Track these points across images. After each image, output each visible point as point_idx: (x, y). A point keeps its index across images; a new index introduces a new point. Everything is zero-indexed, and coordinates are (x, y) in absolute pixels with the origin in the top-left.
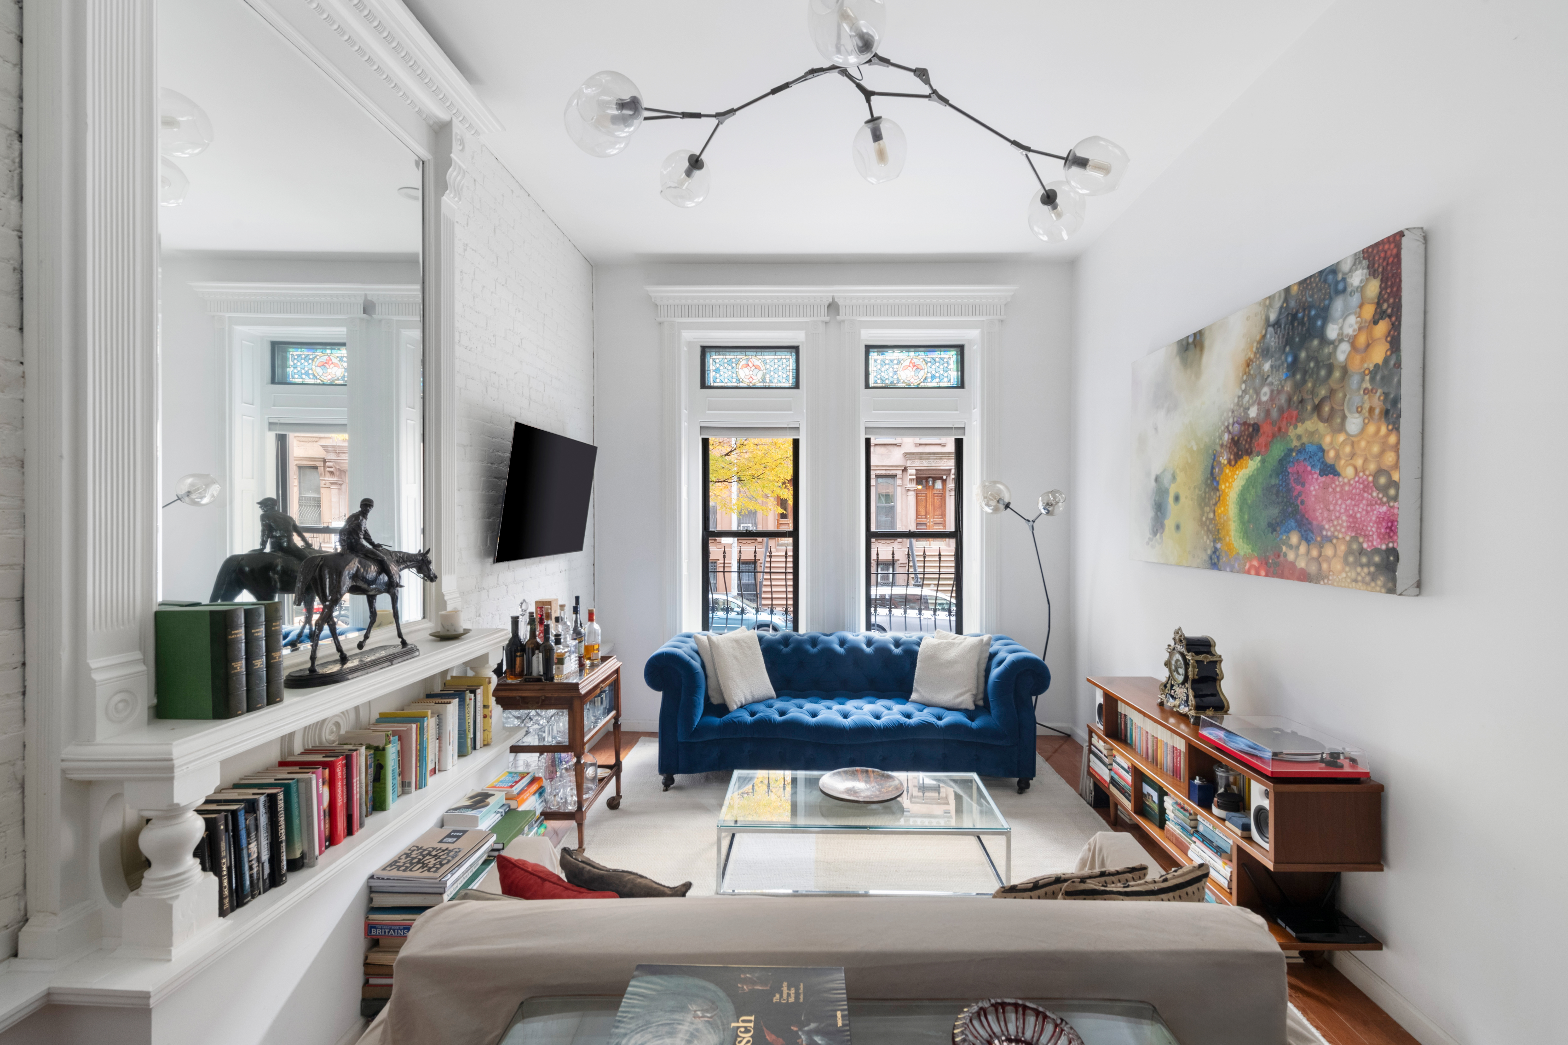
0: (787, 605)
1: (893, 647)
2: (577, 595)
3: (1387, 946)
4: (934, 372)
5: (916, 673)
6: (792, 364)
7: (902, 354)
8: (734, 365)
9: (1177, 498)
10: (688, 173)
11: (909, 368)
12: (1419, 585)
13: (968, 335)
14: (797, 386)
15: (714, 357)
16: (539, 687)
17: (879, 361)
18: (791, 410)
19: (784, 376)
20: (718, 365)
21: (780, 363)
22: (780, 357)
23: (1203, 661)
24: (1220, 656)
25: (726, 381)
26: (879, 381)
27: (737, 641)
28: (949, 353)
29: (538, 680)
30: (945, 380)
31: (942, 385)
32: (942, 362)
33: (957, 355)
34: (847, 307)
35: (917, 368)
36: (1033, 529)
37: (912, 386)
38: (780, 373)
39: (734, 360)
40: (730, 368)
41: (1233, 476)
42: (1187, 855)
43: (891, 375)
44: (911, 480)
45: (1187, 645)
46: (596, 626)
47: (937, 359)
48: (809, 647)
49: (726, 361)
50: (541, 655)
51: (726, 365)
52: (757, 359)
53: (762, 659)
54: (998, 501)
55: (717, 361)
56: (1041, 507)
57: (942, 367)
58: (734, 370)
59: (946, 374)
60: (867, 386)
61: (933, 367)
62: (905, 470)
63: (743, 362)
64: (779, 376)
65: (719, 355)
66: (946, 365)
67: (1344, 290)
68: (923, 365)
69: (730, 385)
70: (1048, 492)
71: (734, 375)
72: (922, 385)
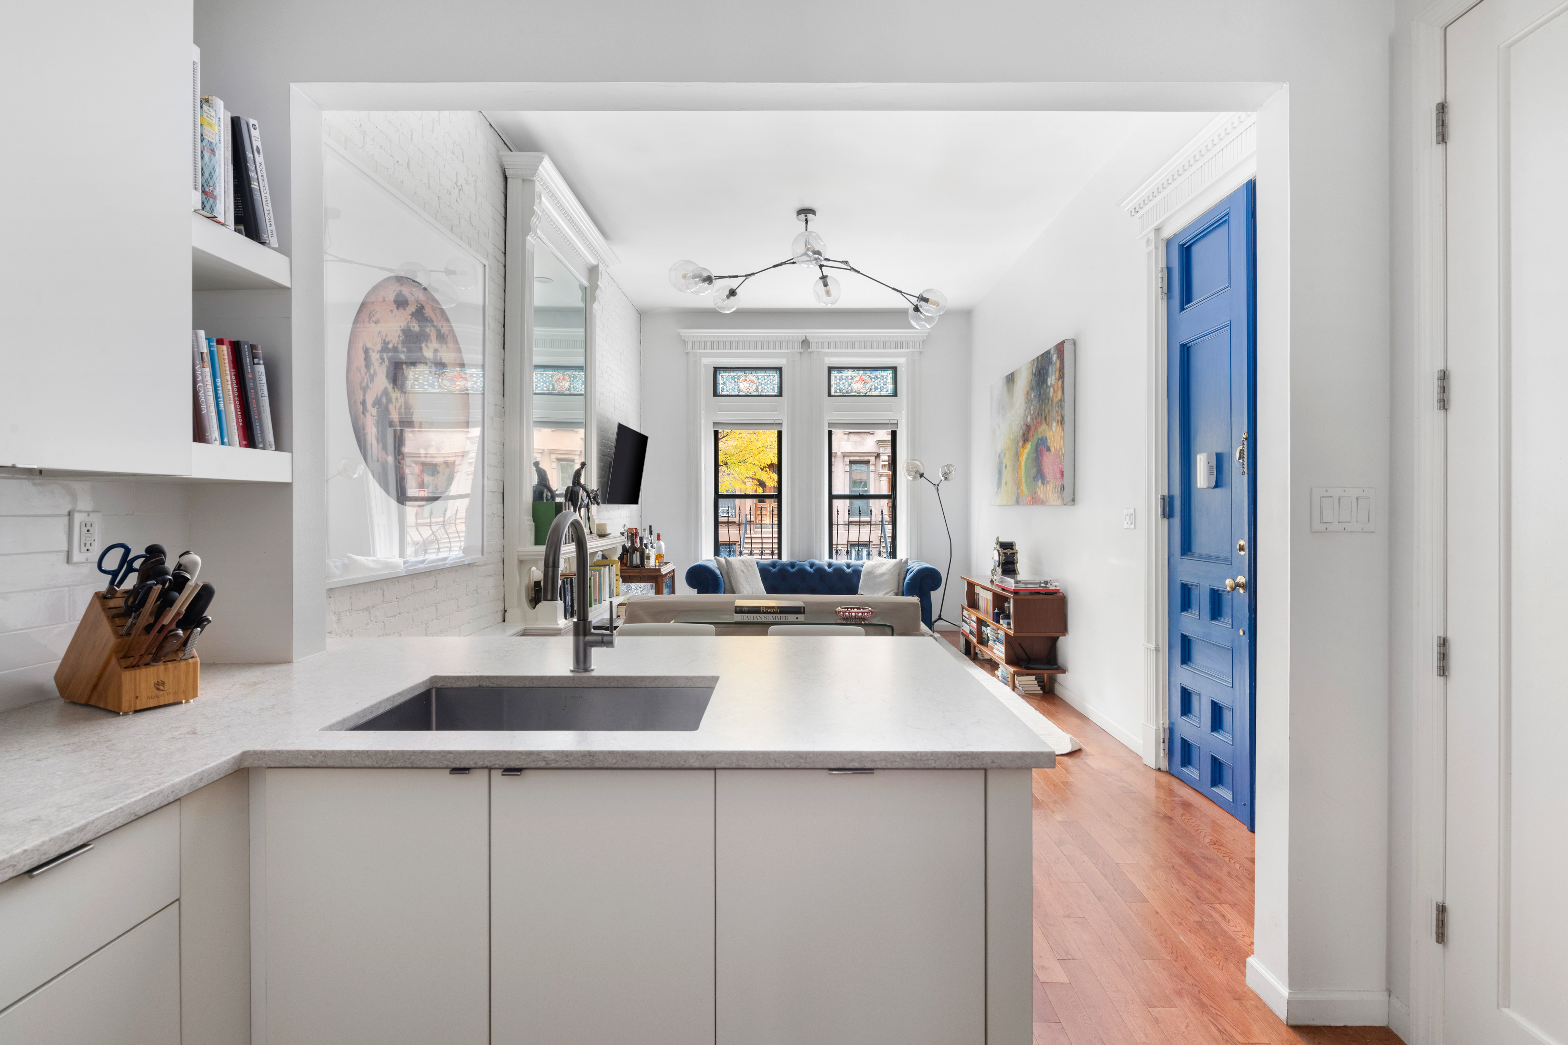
0: (773, 548)
1: (845, 568)
2: (650, 525)
3: (1068, 671)
4: (876, 385)
5: (860, 583)
6: (777, 379)
7: (854, 372)
8: (736, 380)
9: (1006, 467)
10: (728, 297)
11: (859, 382)
12: (1073, 500)
13: (899, 361)
14: (780, 394)
15: (722, 374)
16: (638, 570)
17: (838, 377)
18: (776, 412)
19: (772, 387)
20: (725, 380)
21: (768, 379)
22: (768, 374)
23: (1007, 553)
24: (1017, 550)
25: (731, 391)
26: (838, 391)
27: (742, 561)
28: (887, 372)
29: (637, 567)
30: (885, 390)
31: (882, 393)
32: (882, 378)
33: (892, 373)
34: (815, 343)
35: (866, 382)
36: (938, 490)
37: (861, 394)
38: (769, 386)
39: (736, 377)
40: (733, 382)
41: (1023, 452)
42: (993, 652)
43: (847, 386)
44: (884, 466)
45: (1000, 545)
46: (662, 543)
47: (879, 376)
48: (789, 568)
49: (730, 377)
50: (638, 553)
51: (730, 380)
52: (752, 376)
53: (759, 574)
54: (916, 472)
55: (724, 377)
56: (941, 476)
57: (882, 381)
58: (736, 384)
59: (885, 387)
60: (830, 395)
61: (876, 381)
62: (878, 456)
63: (743, 378)
64: (768, 387)
65: (726, 373)
66: (885, 380)
67: (1052, 363)
68: (869, 380)
69: (733, 393)
70: (944, 466)
71: (736, 387)
72: (869, 394)
